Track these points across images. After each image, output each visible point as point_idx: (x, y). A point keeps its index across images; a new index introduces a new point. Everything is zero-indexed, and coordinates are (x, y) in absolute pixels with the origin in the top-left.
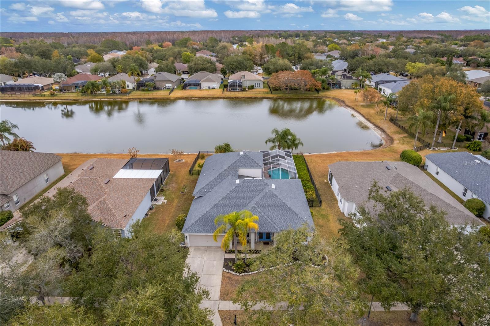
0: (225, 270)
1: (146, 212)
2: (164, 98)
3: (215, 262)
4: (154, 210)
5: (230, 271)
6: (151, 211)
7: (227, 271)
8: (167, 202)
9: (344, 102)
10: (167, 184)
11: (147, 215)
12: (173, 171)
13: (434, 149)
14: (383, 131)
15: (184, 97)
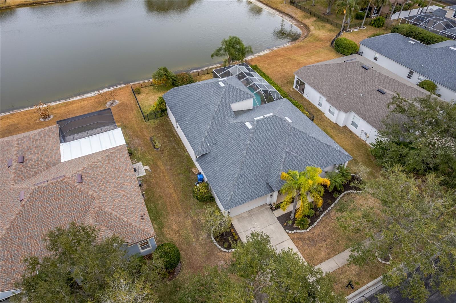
3: (271, 226)
4: (145, 186)
6: (143, 188)
8: (151, 168)
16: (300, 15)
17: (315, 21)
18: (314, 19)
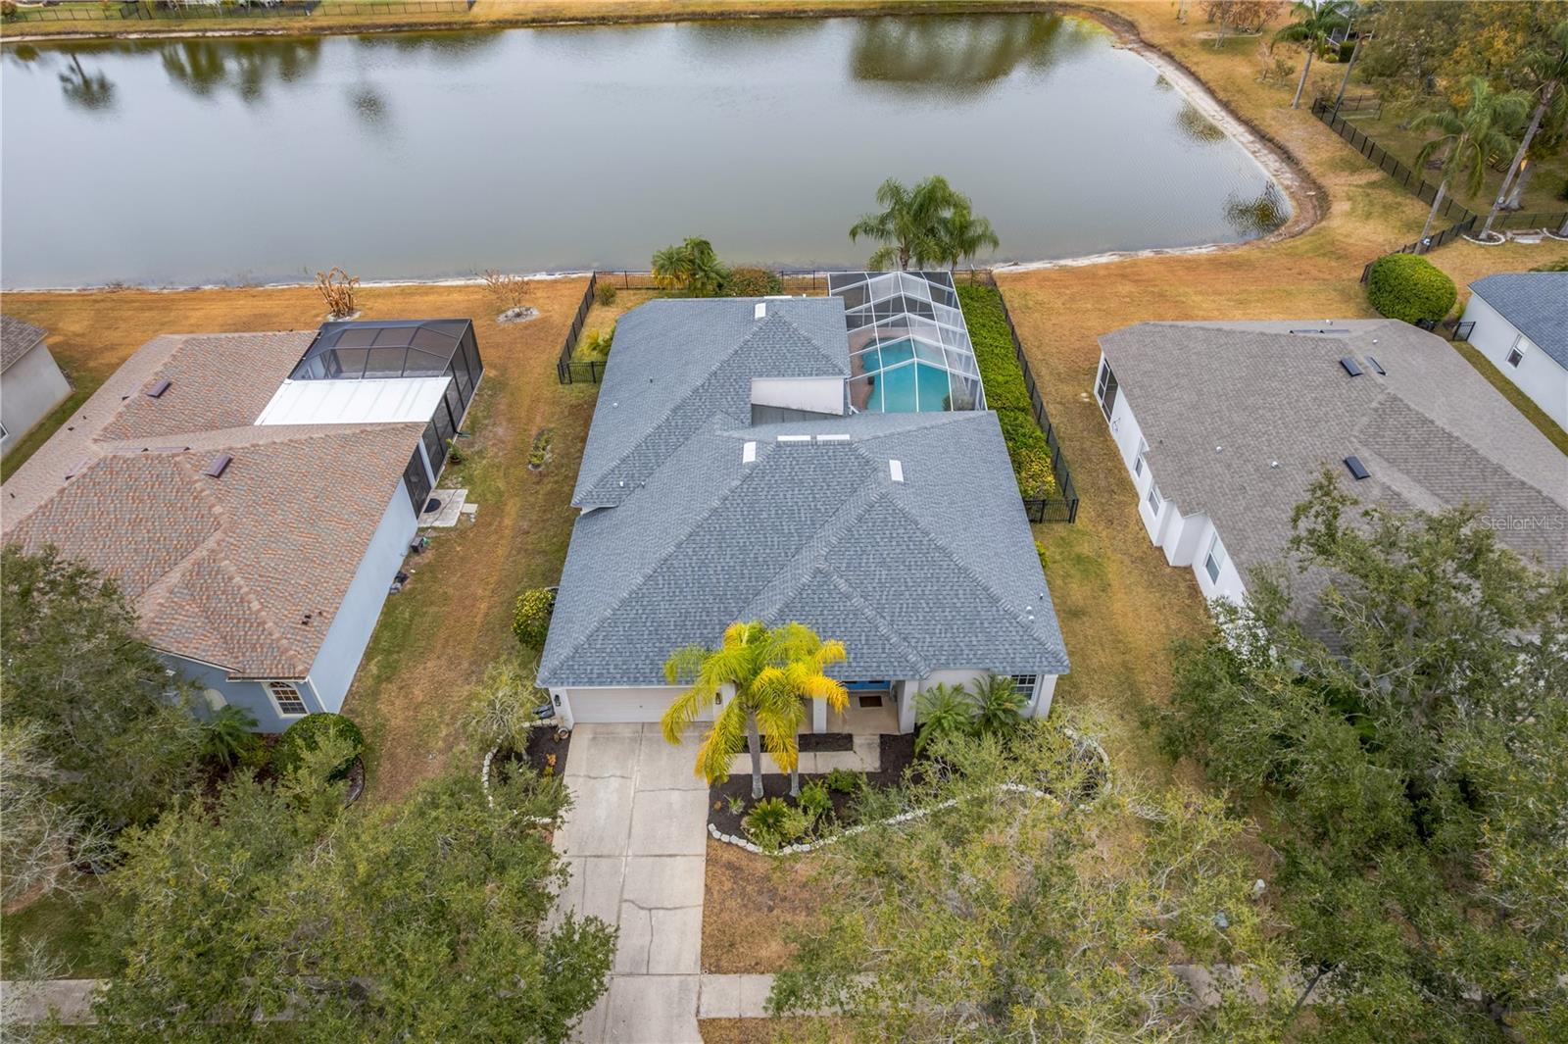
0: (717, 834)
1: (396, 564)
2: (450, 23)
3: (675, 796)
4: (428, 556)
5: (734, 839)
6: (417, 559)
7: (725, 838)
8: (480, 514)
9: (1131, 26)
10: (473, 427)
11: (401, 578)
12: (493, 366)
13: (1490, 238)
14: (1287, 156)
15: (529, 17)
16: (1325, 156)
17: (1373, 185)
18: (1376, 175)
